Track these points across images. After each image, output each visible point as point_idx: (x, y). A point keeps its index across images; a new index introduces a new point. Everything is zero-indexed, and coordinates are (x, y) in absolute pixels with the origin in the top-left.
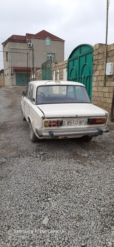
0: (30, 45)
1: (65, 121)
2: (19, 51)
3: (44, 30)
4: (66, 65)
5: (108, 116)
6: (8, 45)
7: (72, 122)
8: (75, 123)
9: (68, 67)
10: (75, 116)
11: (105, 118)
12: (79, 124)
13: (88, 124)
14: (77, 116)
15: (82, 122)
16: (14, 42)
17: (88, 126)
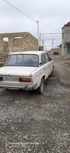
1: (4, 78)
6: (64, 29)
11: (31, 78)
12: (13, 80)
14: (9, 75)
15: (15, 79)
16: (67, 26)
17: (19, 82)
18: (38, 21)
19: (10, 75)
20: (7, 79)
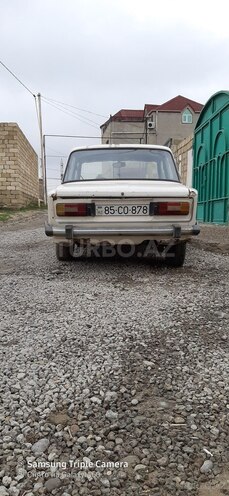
0: (150, 125)
1: (100, 206)
2: (128, 136)
3: (179, 97)
4: (191, 144)
5: (196, 198)
6: (109, 127)
7: (116, 208)
8: (121, 210)
9: (194, 147)
10: (120, 195)
11: (190, 201)
12: (130, 213)
13: (151, 214)
14: (123, 194)
15: (137, 210)
16: (120, 121)
17: (150, 219)
18: (39, 96)
19: (125, 195)
20: (109, 211)
